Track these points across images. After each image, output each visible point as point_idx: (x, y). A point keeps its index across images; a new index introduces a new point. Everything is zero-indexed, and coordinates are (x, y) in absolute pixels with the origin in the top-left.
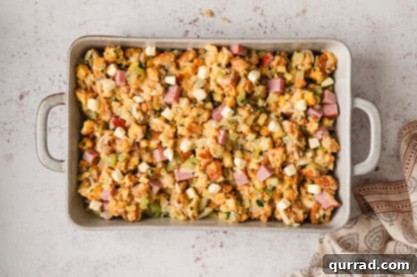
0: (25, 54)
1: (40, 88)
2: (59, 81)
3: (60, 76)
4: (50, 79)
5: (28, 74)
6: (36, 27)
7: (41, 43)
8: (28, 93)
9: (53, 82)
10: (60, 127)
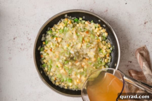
0: (15, 25)
1: (20, 36)
2: (27, 33)
3: (27, 32)
4: (24, 33)
5: (17, 31)
6: (19, 16)
7: (20, 21)
8: (16, 37)
9: (25, 34)
10: (27, 49)
